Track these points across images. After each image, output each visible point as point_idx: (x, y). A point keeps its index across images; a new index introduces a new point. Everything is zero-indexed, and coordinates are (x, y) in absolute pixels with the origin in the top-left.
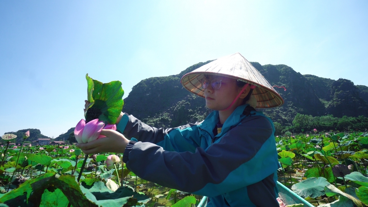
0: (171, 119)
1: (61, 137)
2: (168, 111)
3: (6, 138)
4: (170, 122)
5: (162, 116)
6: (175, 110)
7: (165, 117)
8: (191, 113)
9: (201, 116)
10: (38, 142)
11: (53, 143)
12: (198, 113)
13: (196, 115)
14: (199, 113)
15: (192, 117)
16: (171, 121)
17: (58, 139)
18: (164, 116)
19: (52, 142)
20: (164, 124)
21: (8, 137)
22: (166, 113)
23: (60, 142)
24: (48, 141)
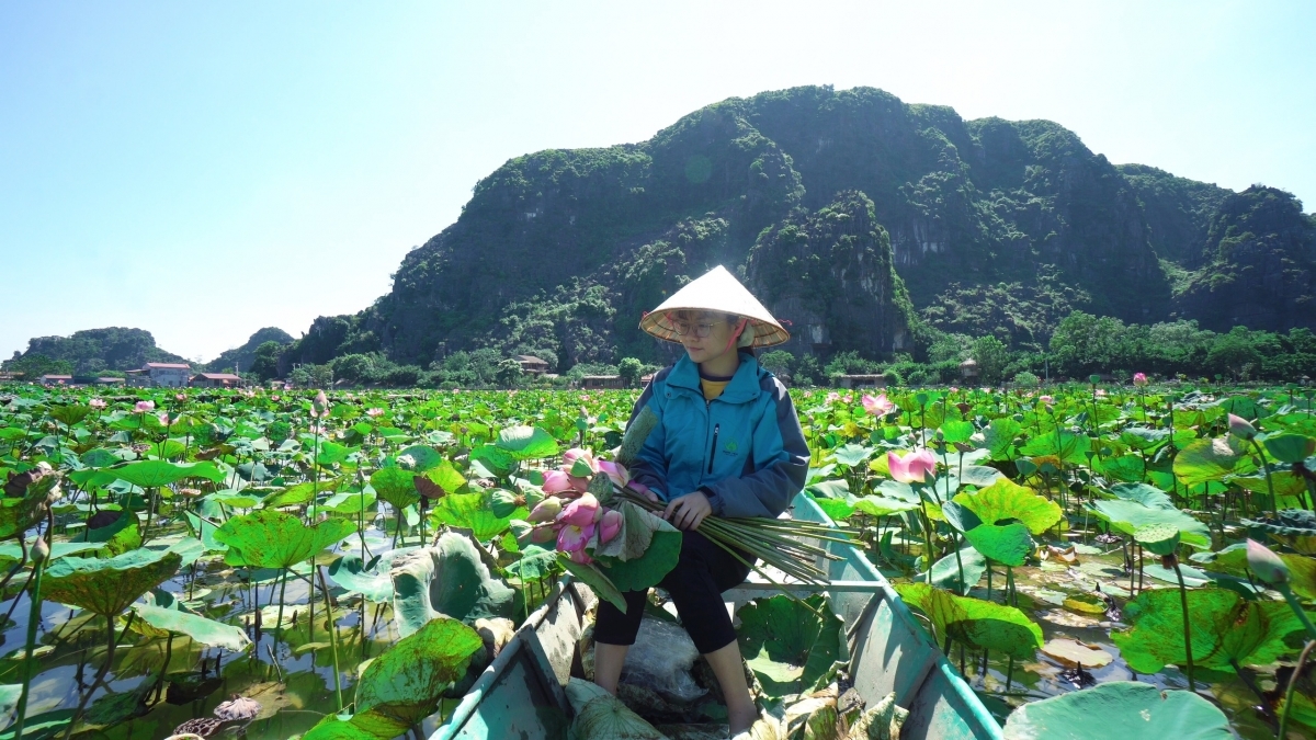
0: (614, 310)
2: (603, 281)
4: (610, 320)
5: (581, 295)
6: (628, 276)
7: (594, 301)
10: (147, 373)
11: (202, 380)
16: (613, 314)
17: (217, 365)
18: (590, 298)
19: (198, 377)
22: (595, 284)
23: (225, 377)
24: (181, 372)
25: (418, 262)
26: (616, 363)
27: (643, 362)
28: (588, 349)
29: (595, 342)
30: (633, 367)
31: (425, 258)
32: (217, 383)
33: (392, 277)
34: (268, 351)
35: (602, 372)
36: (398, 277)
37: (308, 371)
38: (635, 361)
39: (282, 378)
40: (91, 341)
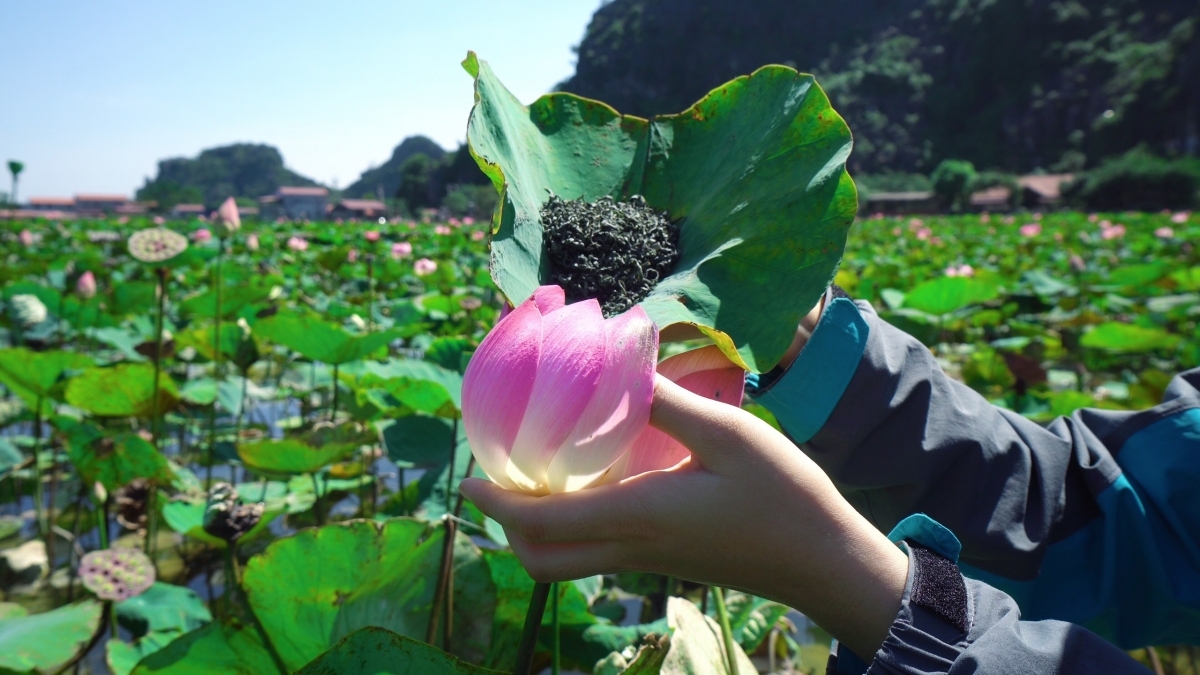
0: (926, 79)
1: (368, 183)
2: (909, 29)
3: (148, 250)
4: (918, 97)
5: (868, 57)
6: (956, 15)
7: (890, 67)
8: (1077, 29)
9: (1145, 49)
10: (281, 201)
11: (341, 211)
12: (1122, 28)
13: (1106, 44)
14: (1135, 28)
15: (1077, 56)
16: (925, 87)
17: (358, 190)
18: (884, 61)
19: (332, 207)
20: (883, 110)
21: (152, 247)
22: (893, 36)
23: (368, 205)
24: (318, 201)
25: (609, 24)
26: (927, 171)
27: (979, 168)
28: (878, 149)
29: (889, 136)
30: (960, 179)
31: (620, 16)
32: (359, 214)
33: (575, 50)
34: (415, 169)
35: (901, 188)
36: (582, 50)
37: (467, 194)
38: (966, 168)
39: (435, 204)
40: (218, 162)
